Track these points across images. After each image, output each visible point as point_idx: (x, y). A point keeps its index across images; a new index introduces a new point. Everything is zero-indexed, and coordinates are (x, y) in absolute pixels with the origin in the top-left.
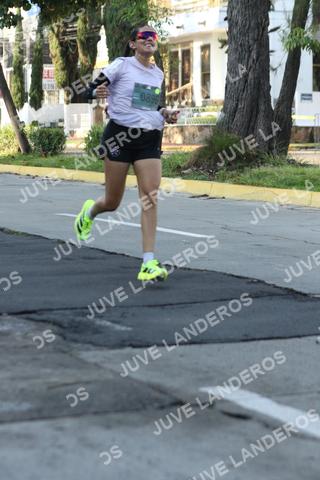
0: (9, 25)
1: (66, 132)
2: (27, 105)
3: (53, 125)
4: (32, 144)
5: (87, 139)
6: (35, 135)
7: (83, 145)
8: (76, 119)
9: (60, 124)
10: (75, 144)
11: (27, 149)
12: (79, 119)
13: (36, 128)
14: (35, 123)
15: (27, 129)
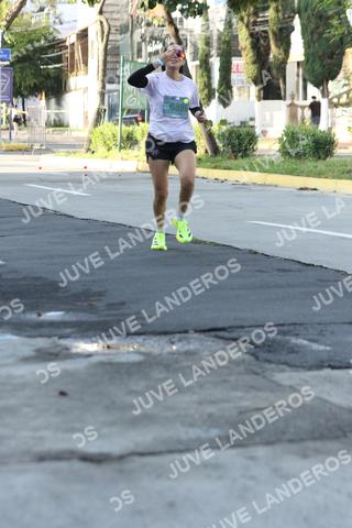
0: (194, 14)
1: (258, 131)
2: (215, 102)
3: (243, 124)
4: (220, 145)
5: (280, 140)
6: (223, 135)
7: (277, 146)
8: (268, 118)
9: (251, 123)
10: (268, 145)
11: (215, 150)
12: (272, 117)
13: (224, 128)
14: (223, 122)
15: (215, 129)
